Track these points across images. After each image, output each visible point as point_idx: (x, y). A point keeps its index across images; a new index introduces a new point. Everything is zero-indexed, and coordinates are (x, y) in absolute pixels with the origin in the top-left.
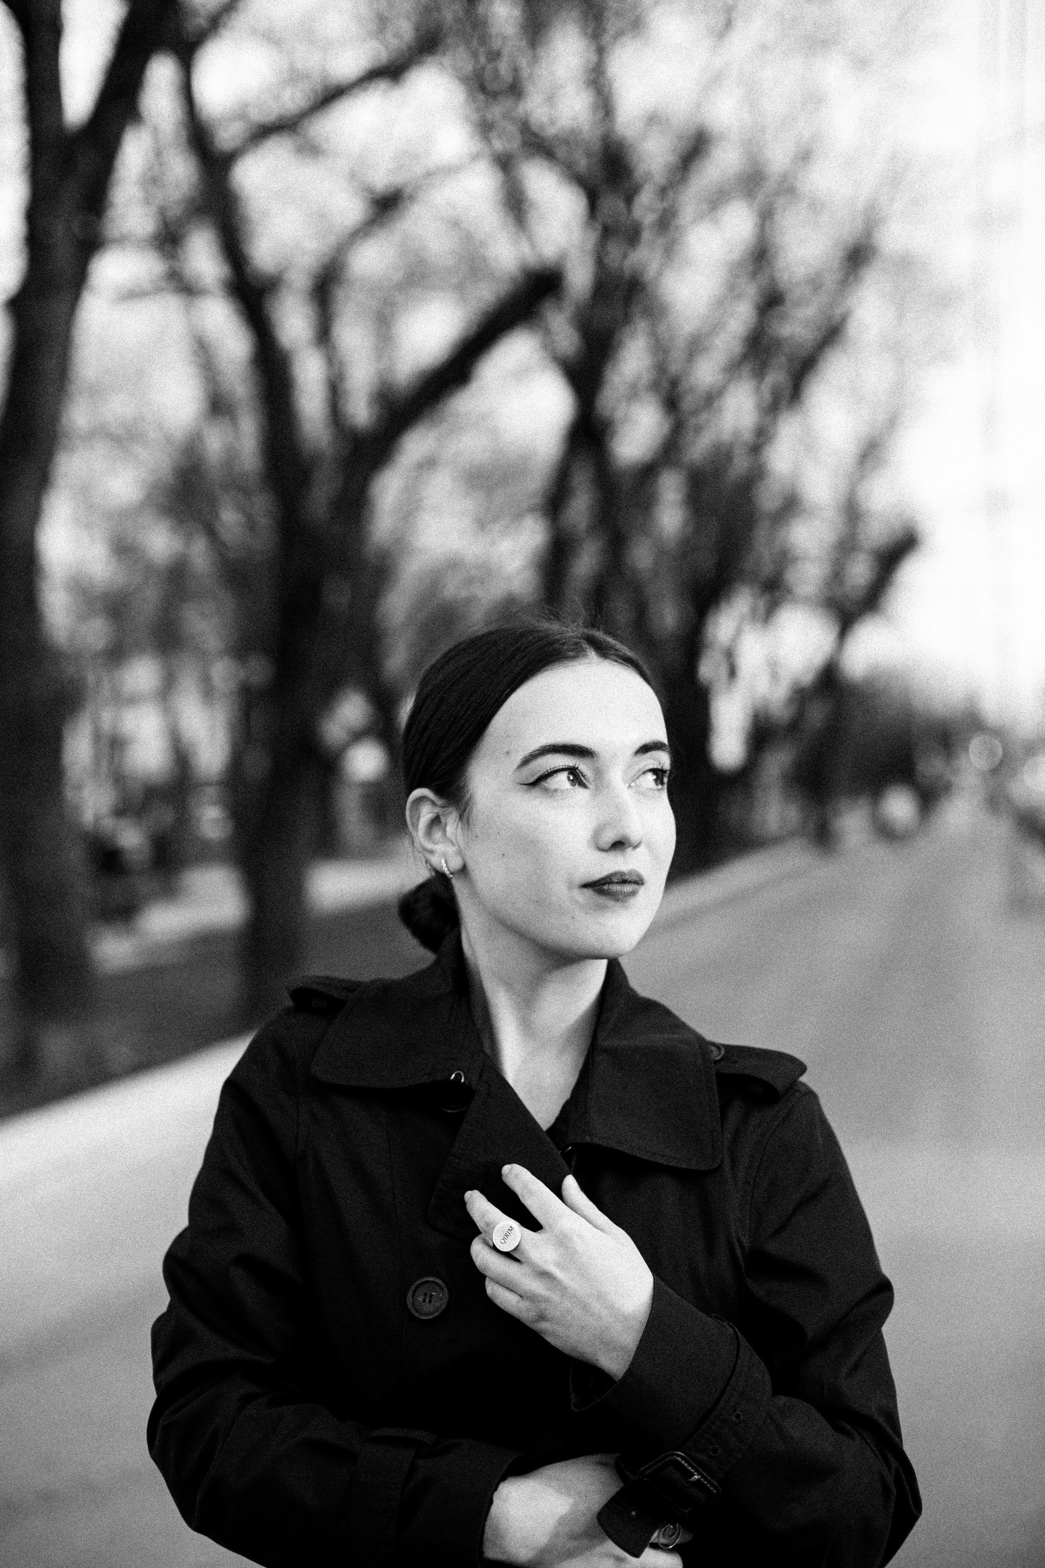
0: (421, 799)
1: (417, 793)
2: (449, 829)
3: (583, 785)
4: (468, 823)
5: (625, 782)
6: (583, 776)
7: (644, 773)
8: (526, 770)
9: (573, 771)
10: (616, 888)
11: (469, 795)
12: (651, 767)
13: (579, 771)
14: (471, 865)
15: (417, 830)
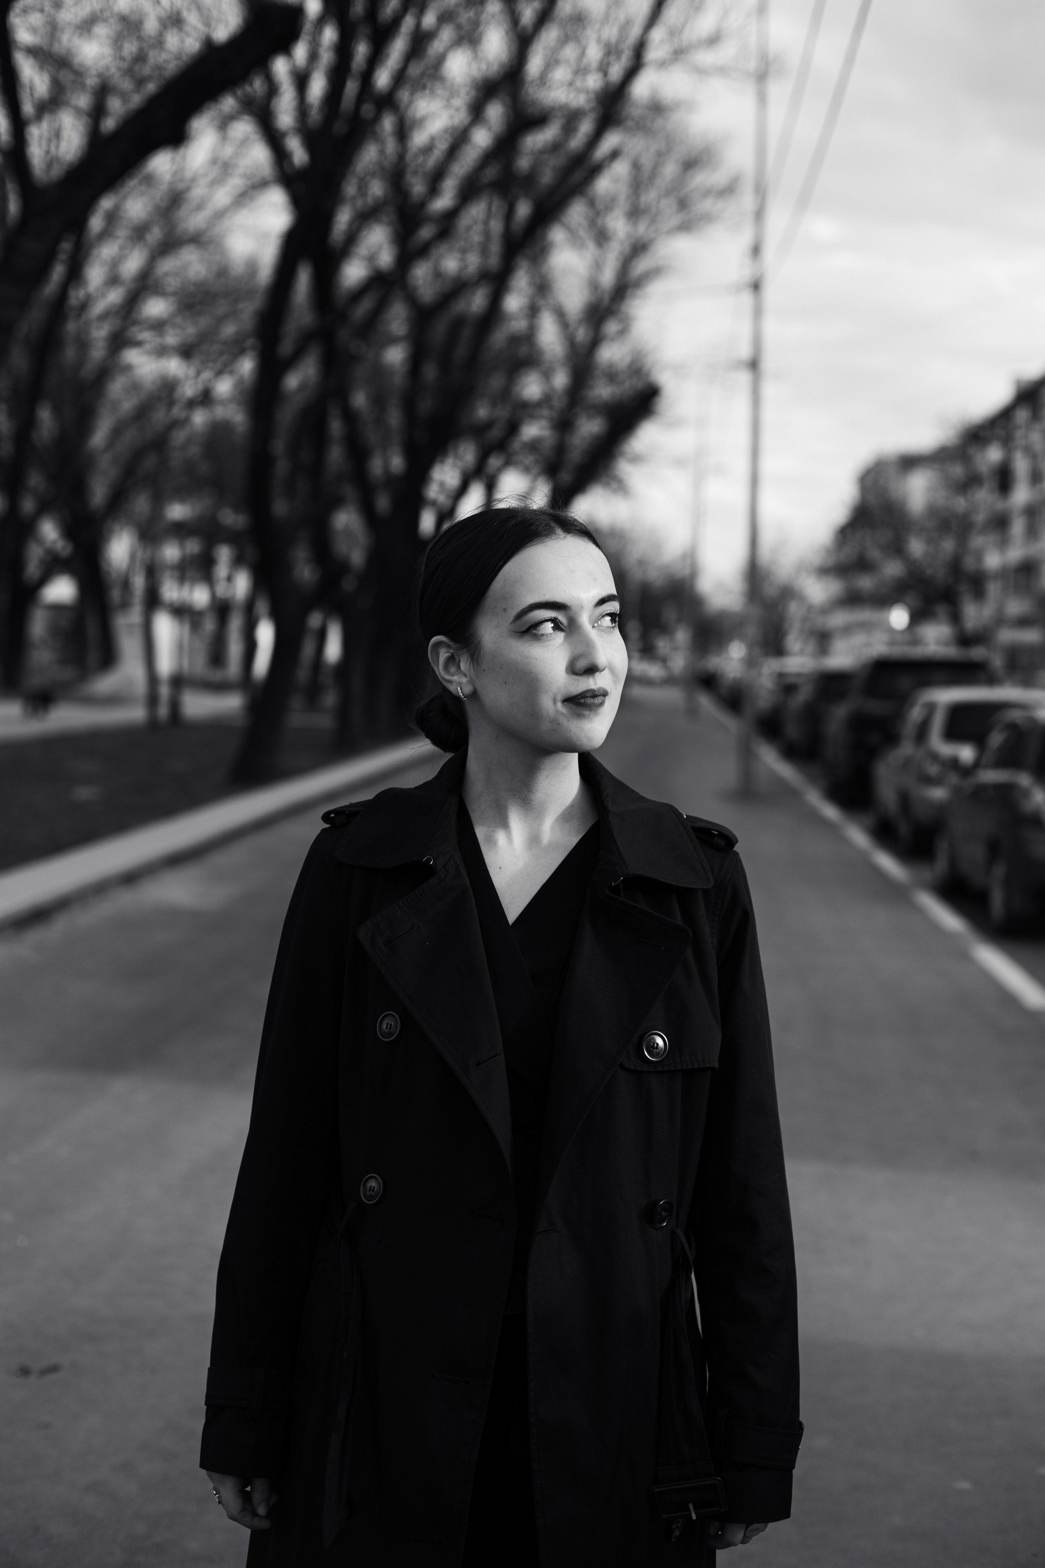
0: (438, 644)
1: (435, 639)
2: (463, 666)
3: (561, 630)
4: (478, 662)
5: (590, 622)
6: (561, 623)
7: (603, 617)
8: (519, 623)
9: (554, 620)
10: (589, 701)
11: (477, 642)
12: (609, 612)
13: (558, 620)
14: (479, 690)
15: (438, 666)
